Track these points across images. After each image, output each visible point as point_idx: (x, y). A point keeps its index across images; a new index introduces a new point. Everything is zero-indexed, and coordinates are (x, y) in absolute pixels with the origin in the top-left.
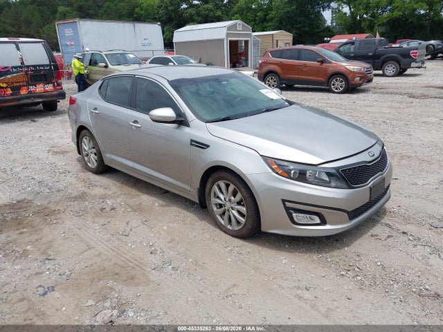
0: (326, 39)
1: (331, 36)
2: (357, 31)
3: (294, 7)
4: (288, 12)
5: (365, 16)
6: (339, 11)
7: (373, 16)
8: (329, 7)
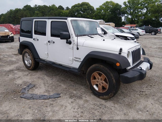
0: (123, 26)
1: (125, 25)
2: (133, 24)
3: (113, 15)
4: (111, 17)
5: (136, 19)
6: (127, 17)
7: (138, 19)
8: (124, 16)
